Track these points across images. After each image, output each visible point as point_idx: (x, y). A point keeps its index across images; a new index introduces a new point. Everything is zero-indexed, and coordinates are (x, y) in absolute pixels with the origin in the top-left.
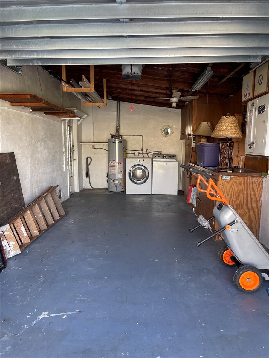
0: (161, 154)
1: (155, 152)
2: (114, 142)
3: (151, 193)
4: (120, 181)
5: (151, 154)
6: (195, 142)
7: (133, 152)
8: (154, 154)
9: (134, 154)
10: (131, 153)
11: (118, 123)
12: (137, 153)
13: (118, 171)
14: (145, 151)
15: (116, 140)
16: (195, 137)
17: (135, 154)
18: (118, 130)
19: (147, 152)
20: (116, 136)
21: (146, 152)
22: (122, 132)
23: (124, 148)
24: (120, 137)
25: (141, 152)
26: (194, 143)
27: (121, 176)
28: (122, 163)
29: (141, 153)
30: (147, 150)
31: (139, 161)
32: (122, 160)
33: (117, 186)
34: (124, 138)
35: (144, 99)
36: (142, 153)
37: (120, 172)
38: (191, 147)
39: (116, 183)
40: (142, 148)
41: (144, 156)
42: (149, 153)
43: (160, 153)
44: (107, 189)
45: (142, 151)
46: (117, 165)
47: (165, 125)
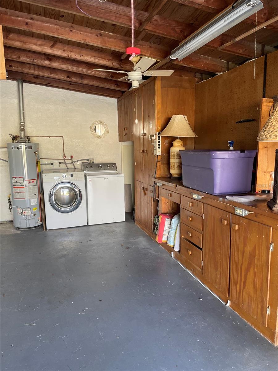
0: (93, 163)
1: (85, 160)
2: (18, 148)
3: (87, 224)
4: (35, 209)
5: (78, 163)
6: (160, 146)
7: (51, 161)
8: (83, 163)
9: (52, 164)
10: (46, 163)
11: (22, 117)
12: (56, 164)
13: (29, 195)
14: (69, 159)
15: (22, 143)
16: (160, 138)
17: (54, 164)
18: (22, 127)
19: (72, 161)
20: (21, 138)
21: (70, 161)
22: (30, 131)
23: (37, 157)
24: (27, 139)
25: (63, 161)
26: (159, 148)
27: (35, 202)
28: (35, 181)
29: (63, 163)
30: (72, 157)
31: (64, 177)
32: (35, 177)
33: (30, 218)
34: (35, 140)
35: (66, 78)
36: (65, 163)
37: (33, 196)
38: (153, 154)
39: (27, 214)
40: (64, 155)
41: (69, 167)
42: (75, 162)
43: (91, 162)
44: (11, 222)
45: (64, 159)
46: (27, 184)
47: (96, 121)
